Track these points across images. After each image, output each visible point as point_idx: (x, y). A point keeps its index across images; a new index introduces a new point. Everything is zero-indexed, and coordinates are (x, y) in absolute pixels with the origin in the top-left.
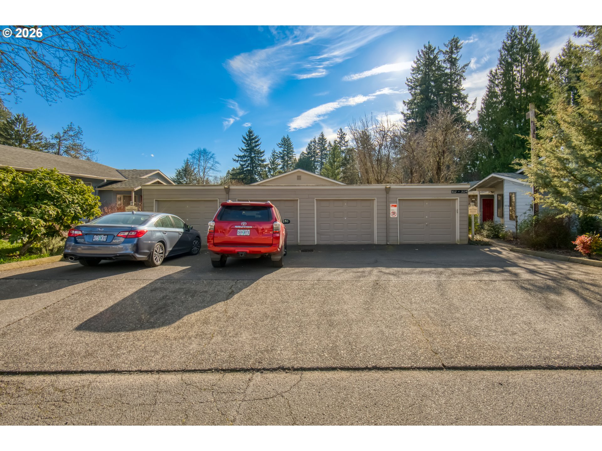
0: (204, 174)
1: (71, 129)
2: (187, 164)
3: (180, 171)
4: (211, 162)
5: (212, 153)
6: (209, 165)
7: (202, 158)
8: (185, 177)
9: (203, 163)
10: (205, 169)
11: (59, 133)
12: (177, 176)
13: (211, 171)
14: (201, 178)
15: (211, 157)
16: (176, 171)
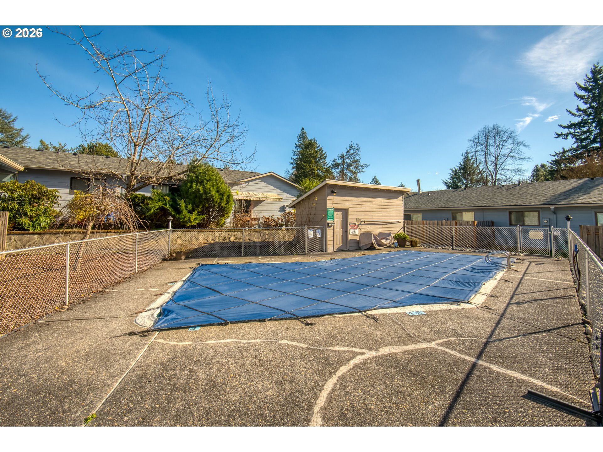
0: (496, 168)
1: (351, 147)
2: (467, 160)
3: (456, 170)
4: (509, 145)
5: (509, 131)
6: (505, 151)
7: (491, 141)
8: (464, 178)
9: (492, 150)
10: (497, 159)
11: (343, 154)
12: (452, 178)
13: (510, 161)
14: (491, 174)
15: (508, 138)
16: (450, 172)
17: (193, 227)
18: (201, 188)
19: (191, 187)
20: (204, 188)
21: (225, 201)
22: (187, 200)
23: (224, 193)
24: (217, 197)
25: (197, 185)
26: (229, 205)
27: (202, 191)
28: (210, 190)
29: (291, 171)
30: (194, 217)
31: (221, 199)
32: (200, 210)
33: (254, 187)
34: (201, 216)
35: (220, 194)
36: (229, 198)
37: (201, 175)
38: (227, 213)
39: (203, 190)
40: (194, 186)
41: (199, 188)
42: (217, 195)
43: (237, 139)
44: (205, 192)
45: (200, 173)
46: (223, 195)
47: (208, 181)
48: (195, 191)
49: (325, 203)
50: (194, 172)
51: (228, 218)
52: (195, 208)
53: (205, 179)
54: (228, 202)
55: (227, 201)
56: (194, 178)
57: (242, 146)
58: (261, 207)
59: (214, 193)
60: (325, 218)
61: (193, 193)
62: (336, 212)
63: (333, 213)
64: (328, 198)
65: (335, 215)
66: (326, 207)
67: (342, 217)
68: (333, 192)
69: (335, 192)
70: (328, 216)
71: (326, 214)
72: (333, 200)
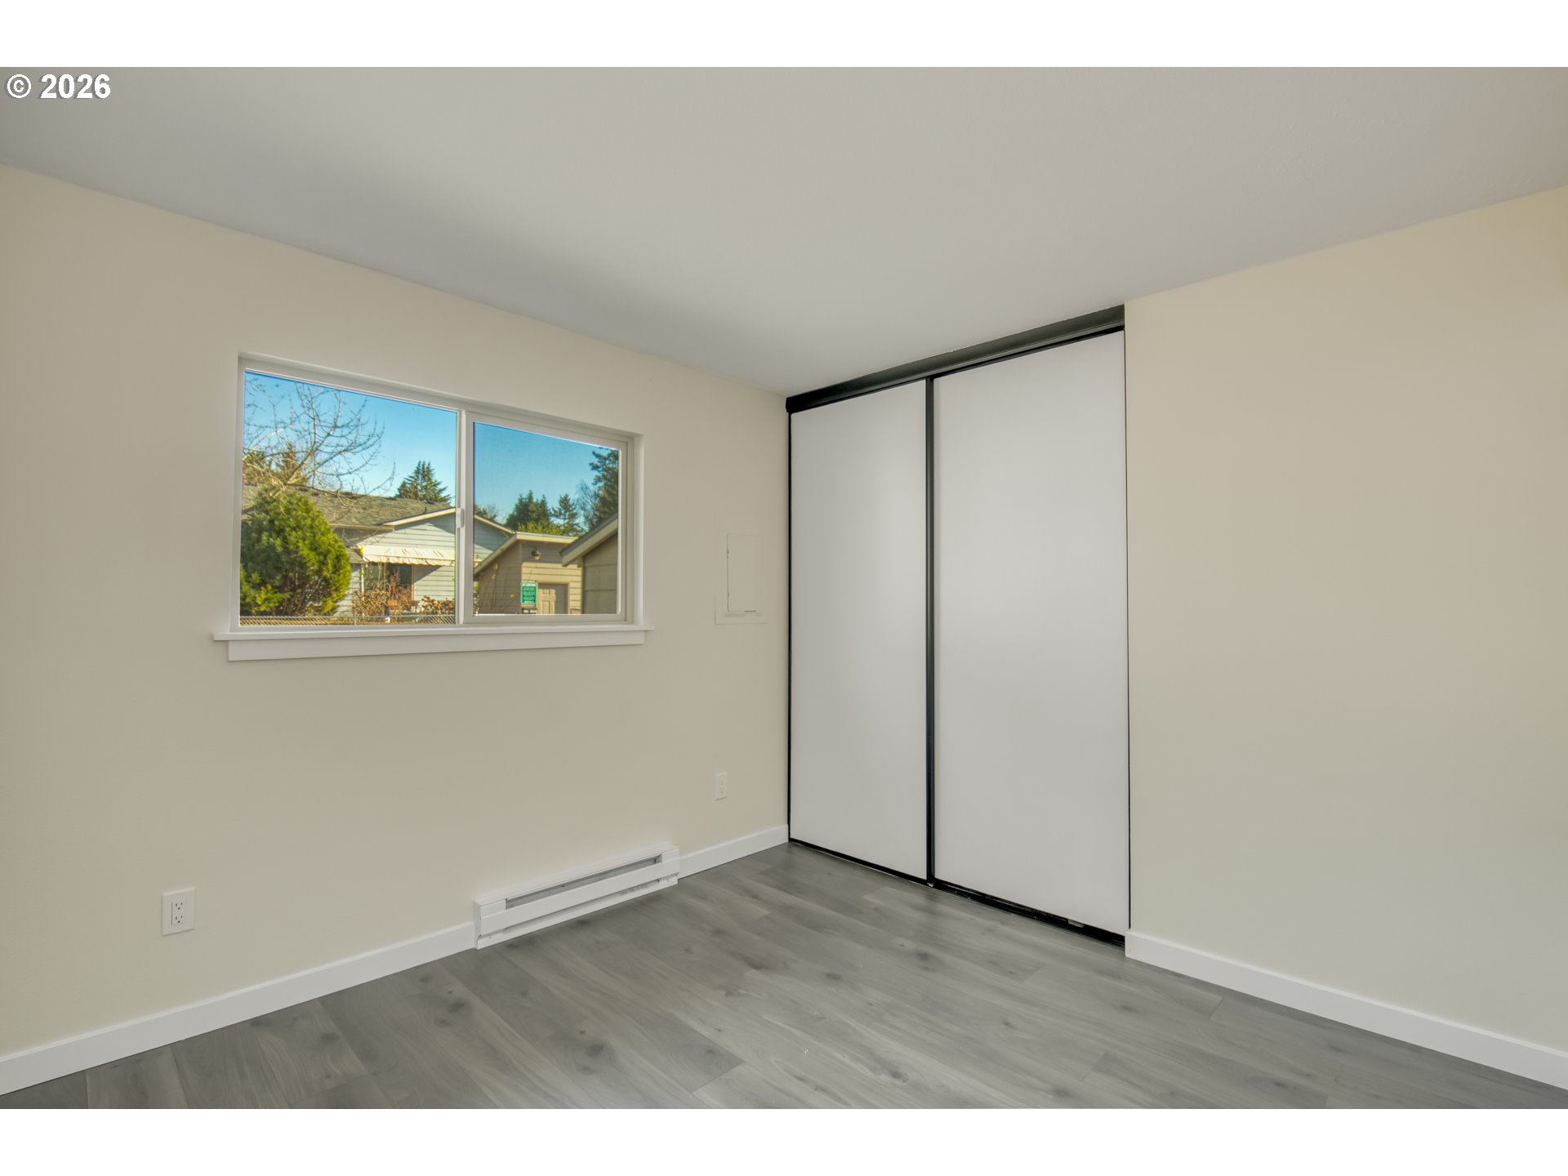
17: (264, 613)
18: (278, 542)
19: (259, 540)
20: (285, 541)
21: (330, 567)
22: (250, 564)
23: (329, 551)
24: (312, 559)
25: (271, 536)
26: (339, 575)
27: (280, 549)
28: (298, 547)
29: (593, 488)
30: (263, 596)
31: (323, 563)
32: (277, 584)
33: (418, 537)
34: (279, 595)
35: (319, 554)
36: (339, 561)
37: (280, 517)
38: (337, 590)
39: (282, 546)
40: (264, 537)
41: (274, 544)
42: (312, 555)
43: (360, 448)
44: (287, 551)
45: (278, 514)
46: (325, 556)
47: (294, 529)
48: (266, 547)
49: (519, 573)
50: (267, 512)
51: (342, 598)
52: (267, 580)
53: (289, 526)
54: (337, 569)
55: (335, 566)
56: (265, 523)
57: (371, 462)
58: (435, 578)
59: (305, 551)
60: (517, 598)
61: (263, 551)
62: (543, 589)
63: (535, 591)
64: (525, 564)
65: (541, 594)
66: (519, 580)
67: (557, 598)
68: (534, 554)
69: (537, 555)
70: (523, 596)
71: (520, 593)
72: (536, 568)
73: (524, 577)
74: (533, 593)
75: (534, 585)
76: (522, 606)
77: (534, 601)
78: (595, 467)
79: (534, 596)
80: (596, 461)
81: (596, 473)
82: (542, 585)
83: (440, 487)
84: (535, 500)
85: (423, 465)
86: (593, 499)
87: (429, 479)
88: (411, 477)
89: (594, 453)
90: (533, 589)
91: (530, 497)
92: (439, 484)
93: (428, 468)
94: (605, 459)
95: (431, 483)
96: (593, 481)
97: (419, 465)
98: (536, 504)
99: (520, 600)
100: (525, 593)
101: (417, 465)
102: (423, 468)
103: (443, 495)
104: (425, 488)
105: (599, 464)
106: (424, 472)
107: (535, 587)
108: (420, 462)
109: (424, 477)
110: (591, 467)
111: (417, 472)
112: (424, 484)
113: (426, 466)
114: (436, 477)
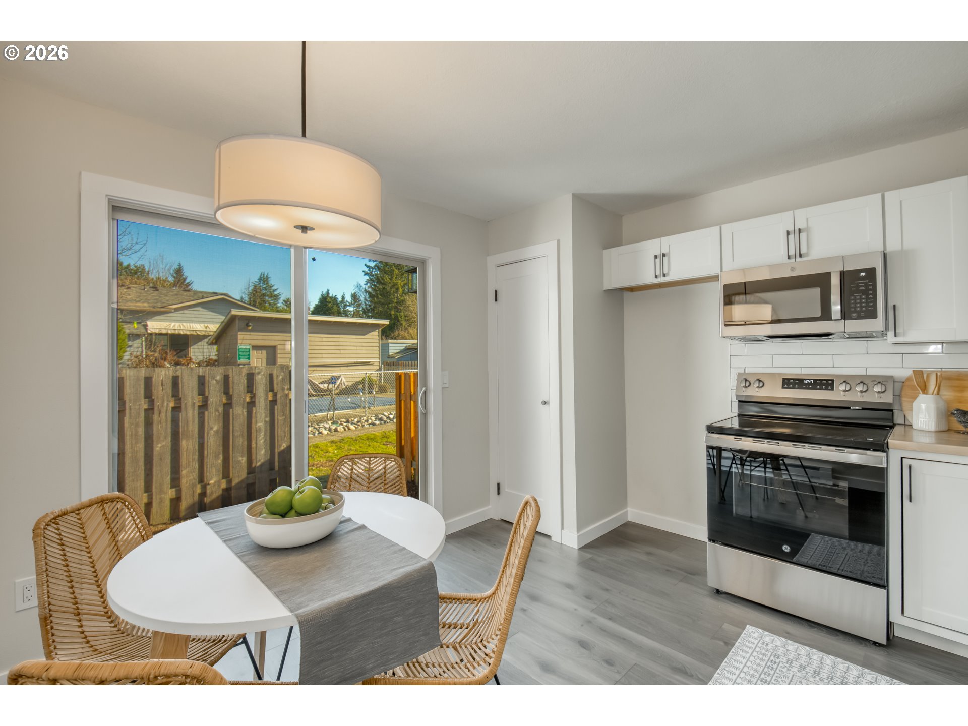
33: (191, 315)
49: (237, 339)
60: (234, 357)
62: (257, 350)
63: (249, 351)
64: (239, 333)
65: (254, 354)
66: (237, 344)
67: (267, 357)
68: (247, 325)
69: (250, 326)
70: (240, 355)
71: (236, 353)
72: (250, 335)
73: (239, 342)
74: (248, 353)
75: (248, 347)
76: (239, 362)
77: (249, 359)
78: (366, 274)
79: (249, 355)
80: (367, 270)
81: (367, 277)
82: (255, 348)
83: (274, 288)
84: (330, 295)
85: (264, 274)
86: (365, 294)
87: (267, 283)
88: (256, 282)
89: (365, 265)
90: (248, 350)
91: (328, 293)
92: (273, 286)
93: (267, 276)
94: (373, 268)
95: (268, 286)
96: (365, 283)
97: (261, 275)
98: (331, 298)
99: (237, 358)
100: (241, 353)
101: (260, 275)
102: (264, 276)
103: (276, 293)
104: (265, 289)
105: (368, 271)
106: (264, 279)
107: (249, 349)
108: (262, 273)
109: (264, 282)
110: (363, 274)
111: (260, 279)
112: (265, 286)
113: (265, 275)
114: (271, 282)
